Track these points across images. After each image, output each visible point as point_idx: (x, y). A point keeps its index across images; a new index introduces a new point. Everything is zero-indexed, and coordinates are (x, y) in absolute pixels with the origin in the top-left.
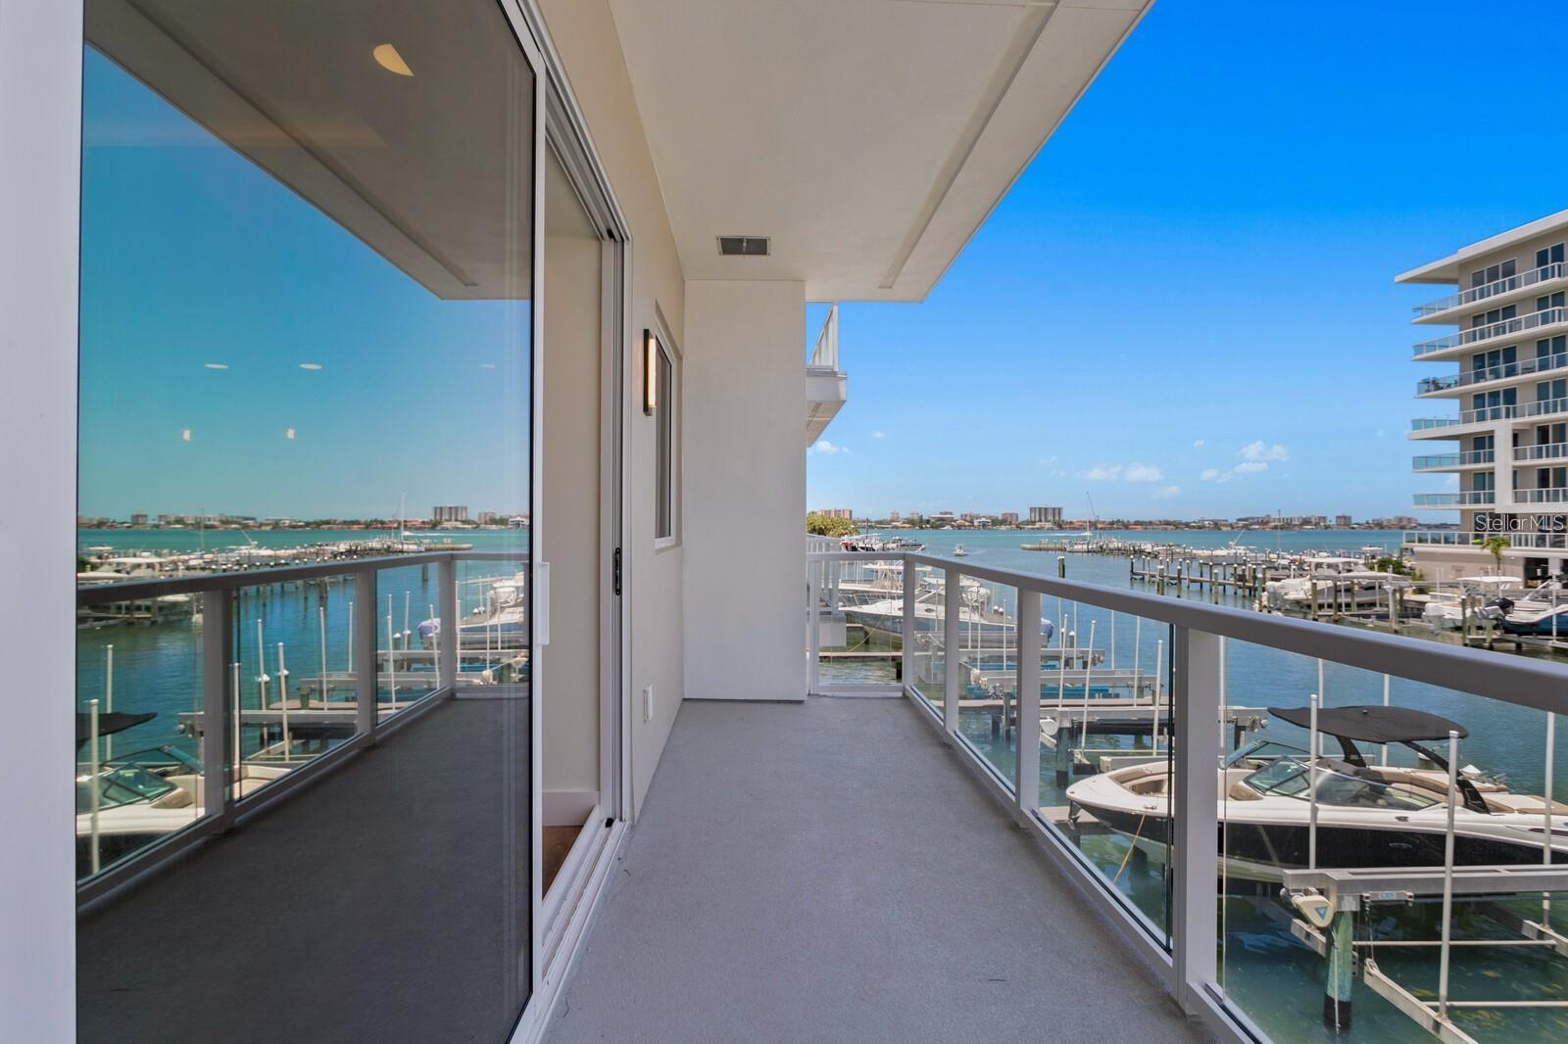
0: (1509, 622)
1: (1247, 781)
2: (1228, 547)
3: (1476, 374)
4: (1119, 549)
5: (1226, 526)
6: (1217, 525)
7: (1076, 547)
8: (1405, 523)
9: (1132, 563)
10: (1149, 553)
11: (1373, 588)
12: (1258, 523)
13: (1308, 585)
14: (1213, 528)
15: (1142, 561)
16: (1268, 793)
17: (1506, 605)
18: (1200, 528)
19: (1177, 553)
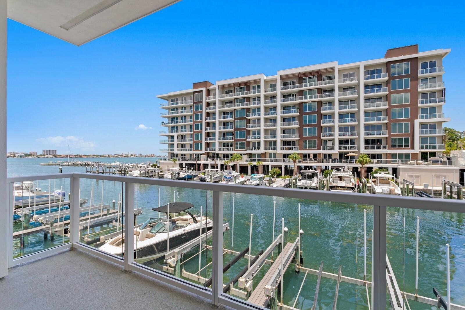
0: (179, 178)
1: (150, 232)
2: (115, 162)
3: (171, 122)
4: (80, 164)
5: (111, 156)
6: (109, 156)
7: (64, 164)
8: (152, 156)
9: (87, 169)
10: (91, 165)
11: (153, 172)
12: (120, 156)
13: (139, 172)
14: (108, 157)
15: (90, 167)
16: (157, 233)
17: (179, 174)
18: (104, 157)
19: (100, 165)
